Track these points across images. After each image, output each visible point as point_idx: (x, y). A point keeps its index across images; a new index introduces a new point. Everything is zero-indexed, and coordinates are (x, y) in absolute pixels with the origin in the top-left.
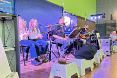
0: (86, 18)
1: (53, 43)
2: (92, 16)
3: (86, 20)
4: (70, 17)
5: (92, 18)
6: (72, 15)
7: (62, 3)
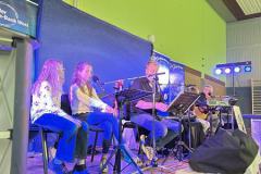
0: (204, 72)
1: (126, 125)
2: (218, 66)
3: (203, 77)
4: (168, 66)
5: (219, 71)
6: (172, 63)
7: (149, 36)
